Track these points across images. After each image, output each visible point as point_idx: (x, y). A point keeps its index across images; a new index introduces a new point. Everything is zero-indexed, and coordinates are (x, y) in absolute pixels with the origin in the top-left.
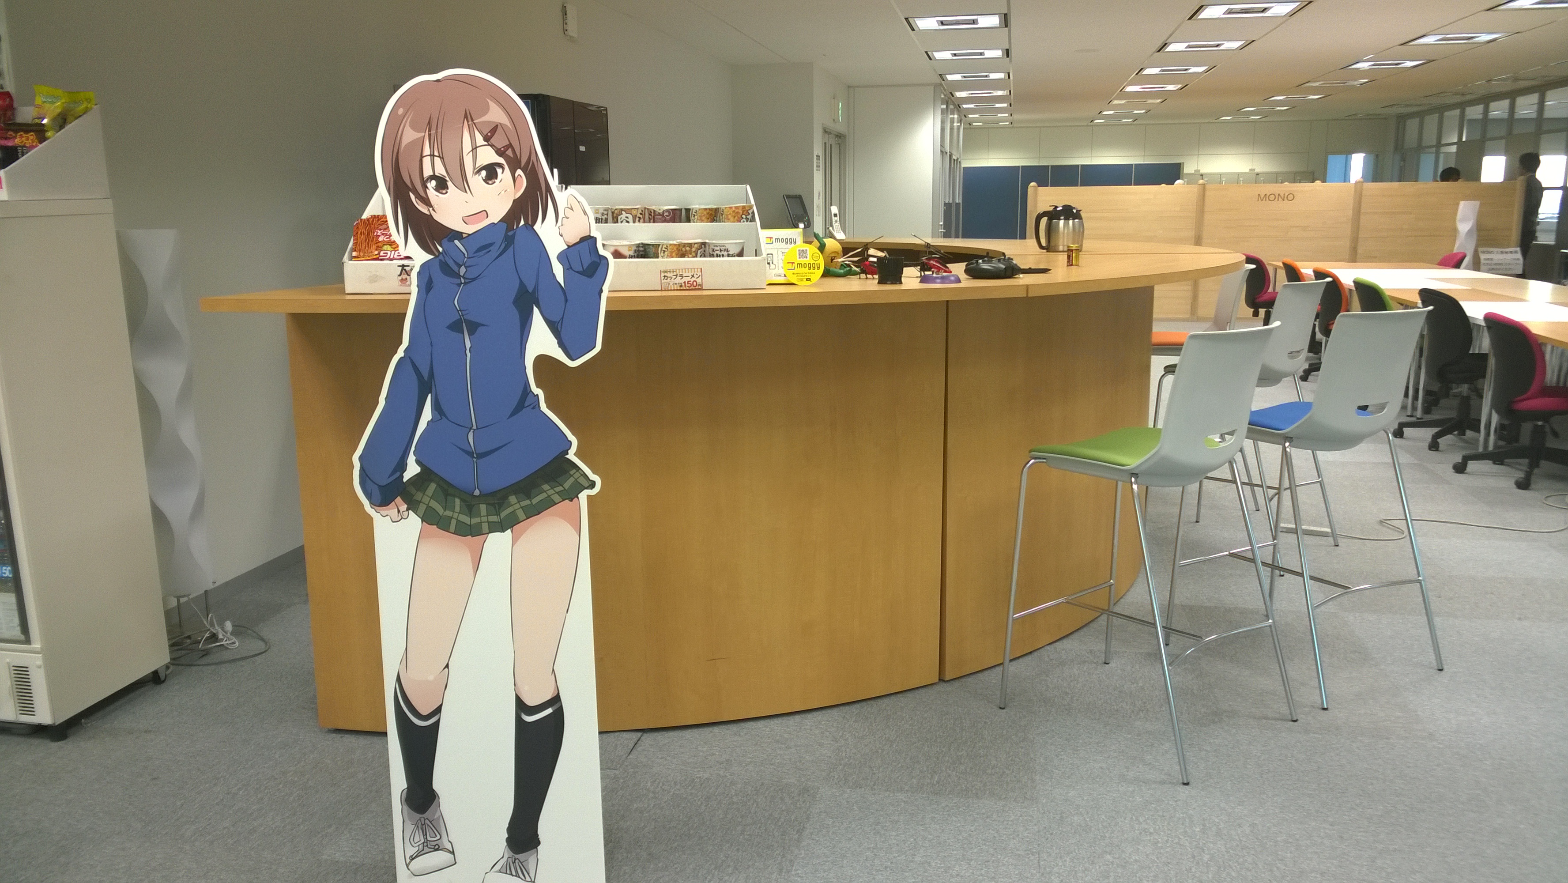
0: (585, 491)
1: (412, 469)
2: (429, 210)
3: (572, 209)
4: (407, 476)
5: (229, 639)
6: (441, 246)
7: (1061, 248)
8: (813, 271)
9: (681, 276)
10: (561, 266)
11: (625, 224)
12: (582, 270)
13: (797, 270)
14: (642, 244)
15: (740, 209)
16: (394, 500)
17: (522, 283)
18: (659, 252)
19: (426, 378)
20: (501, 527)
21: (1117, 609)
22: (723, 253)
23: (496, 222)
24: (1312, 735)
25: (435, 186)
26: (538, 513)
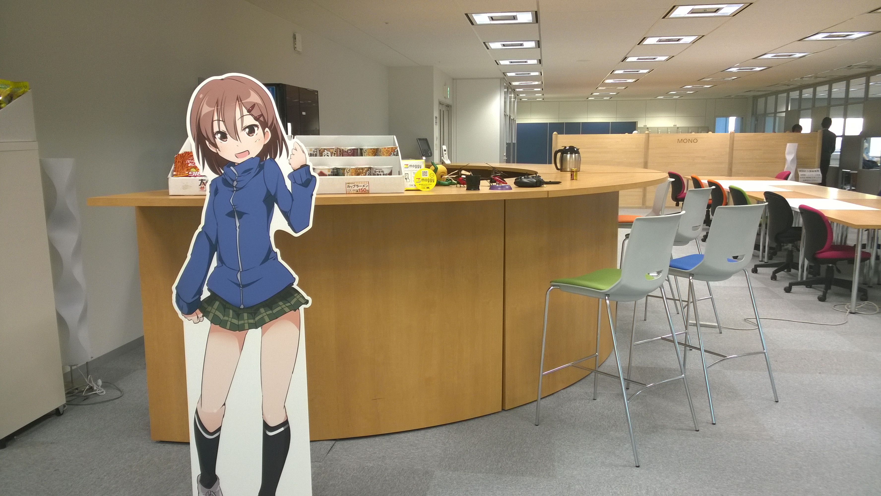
0: (303, 305)
1: (206, 294)
2: (216, 150)
3: (296, 150)
4: (203, 297)
5: (100, 390)
6: (223, 170)
7: (568, 170)
8: (430, 183)
9: (358, 186)
10: (290, 181)
11: (326, 157)
12: (301, 183)
13: (422, 183)
14: (336, 168)
15: (390, 148)
16: (195, 311)
17: (268, 190)
18: (345, 172)
19: (214, 243)
20: (255, 326)
21: (601, 369)
22: (380, 173)
23: (254, 157)
24: (707, 438)
25: (220, 137)
26: (276, 318)
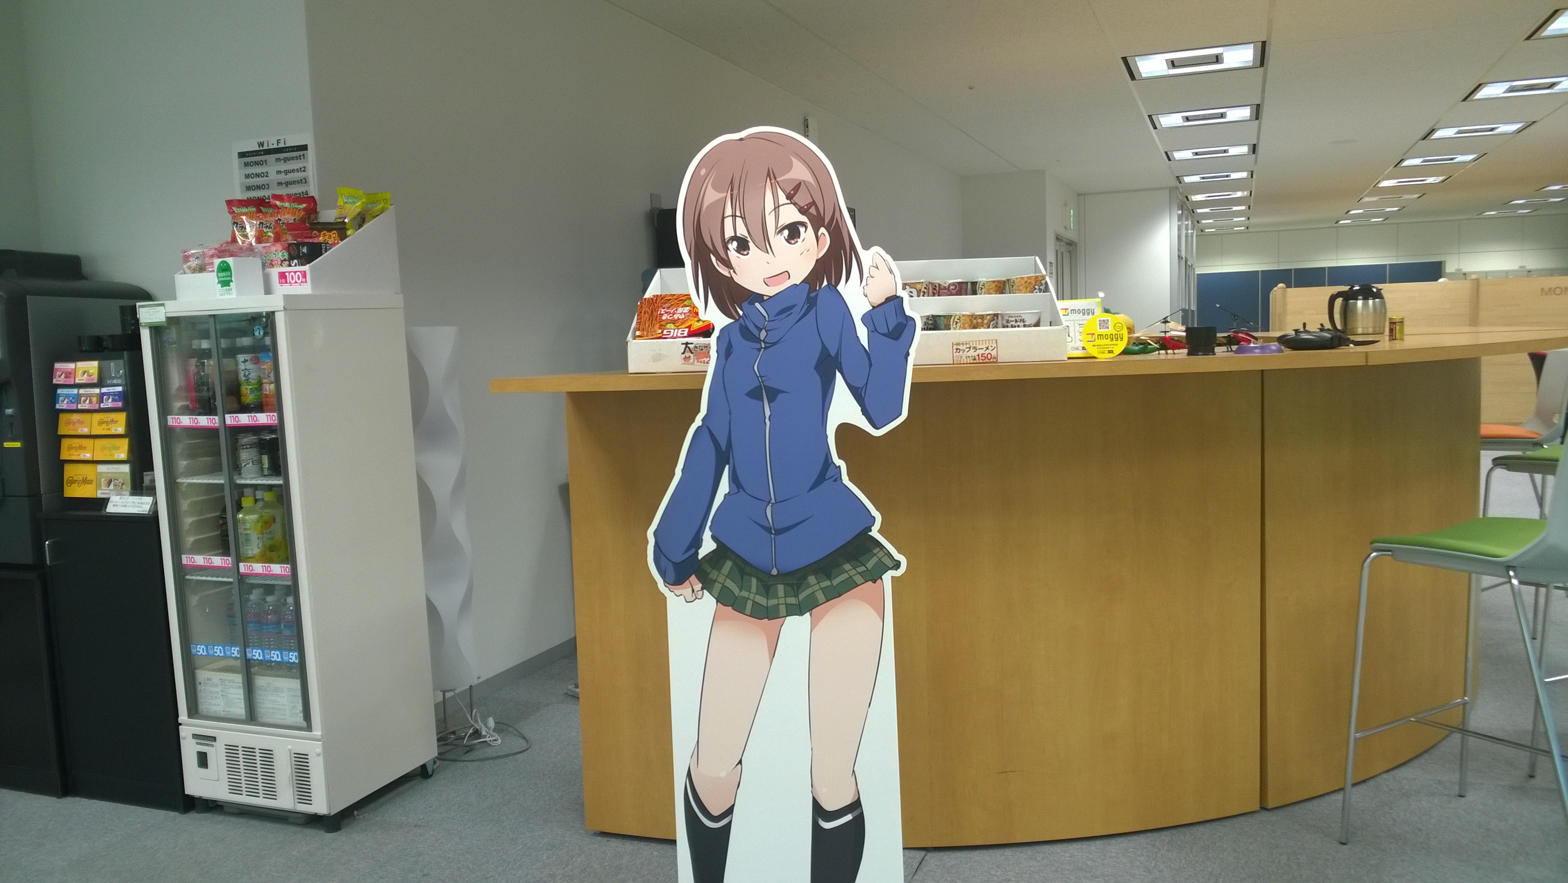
0: (890, 571)
1: (708, 546)
2: (730, 272)
3: (877, 268)
4: (703, 552)
5: (491, 736)
6: (742, 310)
7: (1360, 331)
8: (1115, 343)
9: (975, 349)
10: (866, 329)
12: (887, 331)
13: (1098, 342)
14: (933, 316)
15: (1033, 278)
16: (688, 579)
17: (824, 348)
18: (951, 323)
19: (724, 448)
20: (799, 610)
22: (1018, 323)
23: (798, 283)
25: (737, 248)
26: (838, 595)
